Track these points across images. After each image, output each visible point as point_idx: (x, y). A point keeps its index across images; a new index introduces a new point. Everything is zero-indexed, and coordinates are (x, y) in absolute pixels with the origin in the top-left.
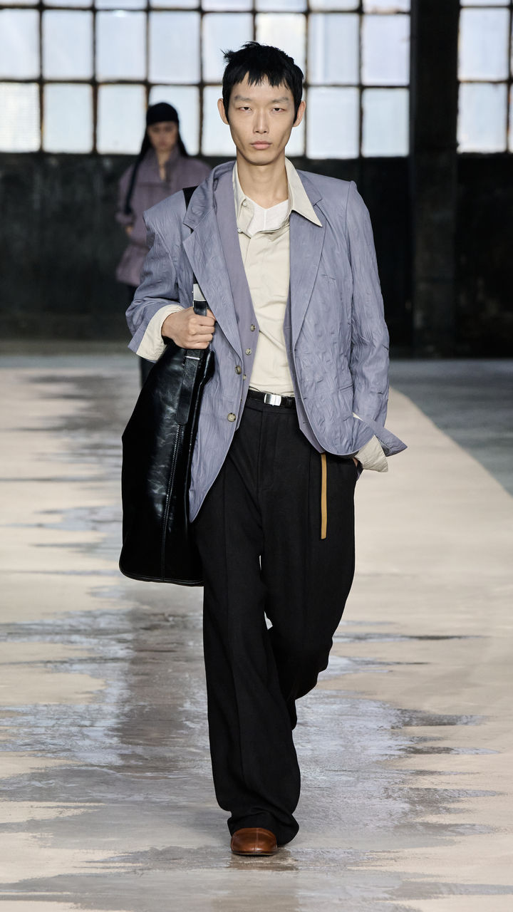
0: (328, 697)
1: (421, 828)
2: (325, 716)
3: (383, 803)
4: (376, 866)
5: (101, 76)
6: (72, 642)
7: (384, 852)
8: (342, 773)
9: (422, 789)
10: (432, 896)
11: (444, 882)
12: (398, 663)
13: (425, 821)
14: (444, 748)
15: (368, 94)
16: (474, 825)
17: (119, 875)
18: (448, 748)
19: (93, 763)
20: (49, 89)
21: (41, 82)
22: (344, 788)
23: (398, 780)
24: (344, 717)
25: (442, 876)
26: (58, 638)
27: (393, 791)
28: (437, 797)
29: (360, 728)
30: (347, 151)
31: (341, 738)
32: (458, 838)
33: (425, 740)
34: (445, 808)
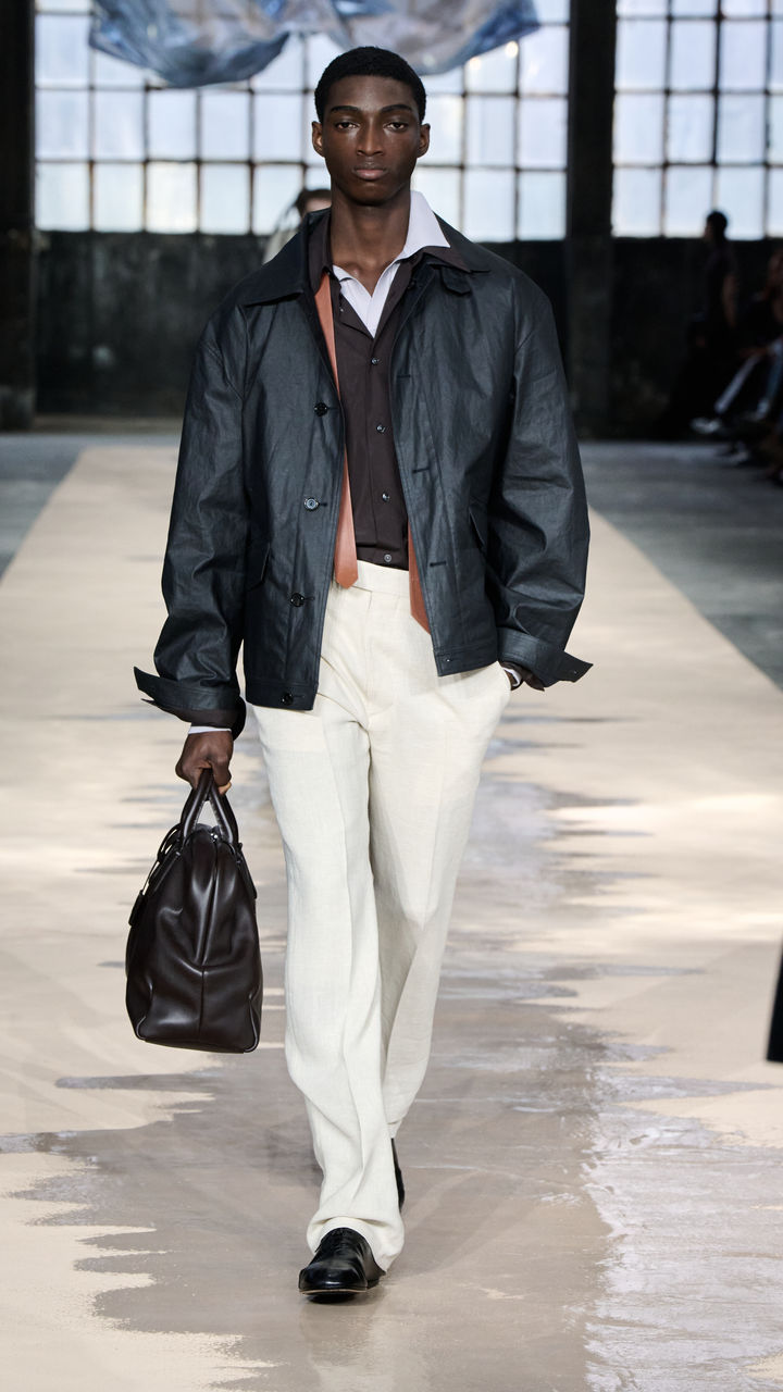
1: (575, 910)
7: (540, 933)
9: (578, 872)
10: (589, 977)
21: (198, 162)
23: (554, 862)
28: (592, 879)
33: (580, 822)
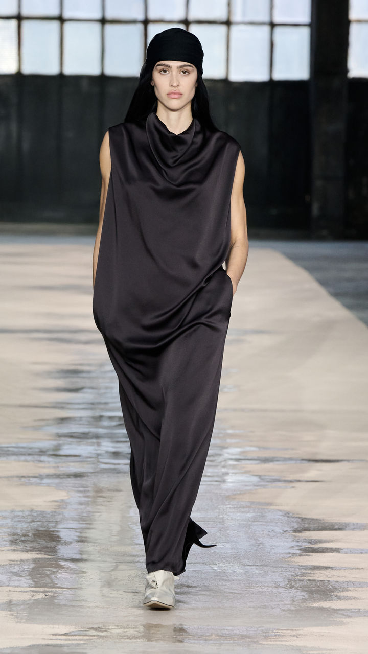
0: (243, 507)
1: (317, 611)
2: (242, 522)
3: (287, 591)
4: (281, 641)
5: (67, 15)
6: (41, 461)
7: (288, 630)
8: (255, 567)
9: (318, 581)
12: (299, 481)
13: (321, 606)
14: (336, 548)
15: (278, 30)
16: (359, 610)
17: (78, 645)
18: (339, 549)
20: (26, 25)
21: (19, 18)
22: (257, 579)
23: (300, 573)
24: (256, 523)
25: (334, 650)
26: (29, 458)
27: (295, 581)
28: (331, 587)
29: (269, 532)
30: (261, 76)
31: (255, 539)
32: (347, 620)
34: (337, 596)
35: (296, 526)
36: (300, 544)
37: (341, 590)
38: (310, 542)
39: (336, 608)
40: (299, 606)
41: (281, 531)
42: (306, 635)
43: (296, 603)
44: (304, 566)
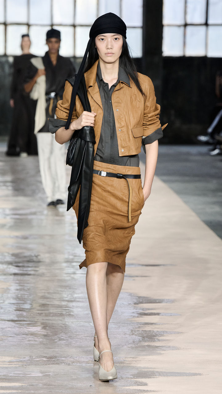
1: (147, 347)
4: (127, 364)
5: (8, 21)
7: (131, 358)
8: (113, 323)
9: (147, 331)
10: (152, 377)
11: (157, 371)
12: (137, 276)
13: (149, 345)
14: (157, 313)
16: (170, 346)
17: (16, 367)
18: (159, 313)
19: (5, 319)
22: (114, 330)
23: (137, 327)
25: (156, 368)
27: (135, 331)
28: (154, 334)
29: (121, 304)
32: (163, 352)
33: (149, 309)
34: (157, 339)
35: (135, 301)
36: (137, 311)
37: (160, 336)
38: (143, 309)
39: (157, 345)
40: (137, 344)
41: (127, 304)
42: (140, 361)
43: (135, 343)
44: (140, 323)
